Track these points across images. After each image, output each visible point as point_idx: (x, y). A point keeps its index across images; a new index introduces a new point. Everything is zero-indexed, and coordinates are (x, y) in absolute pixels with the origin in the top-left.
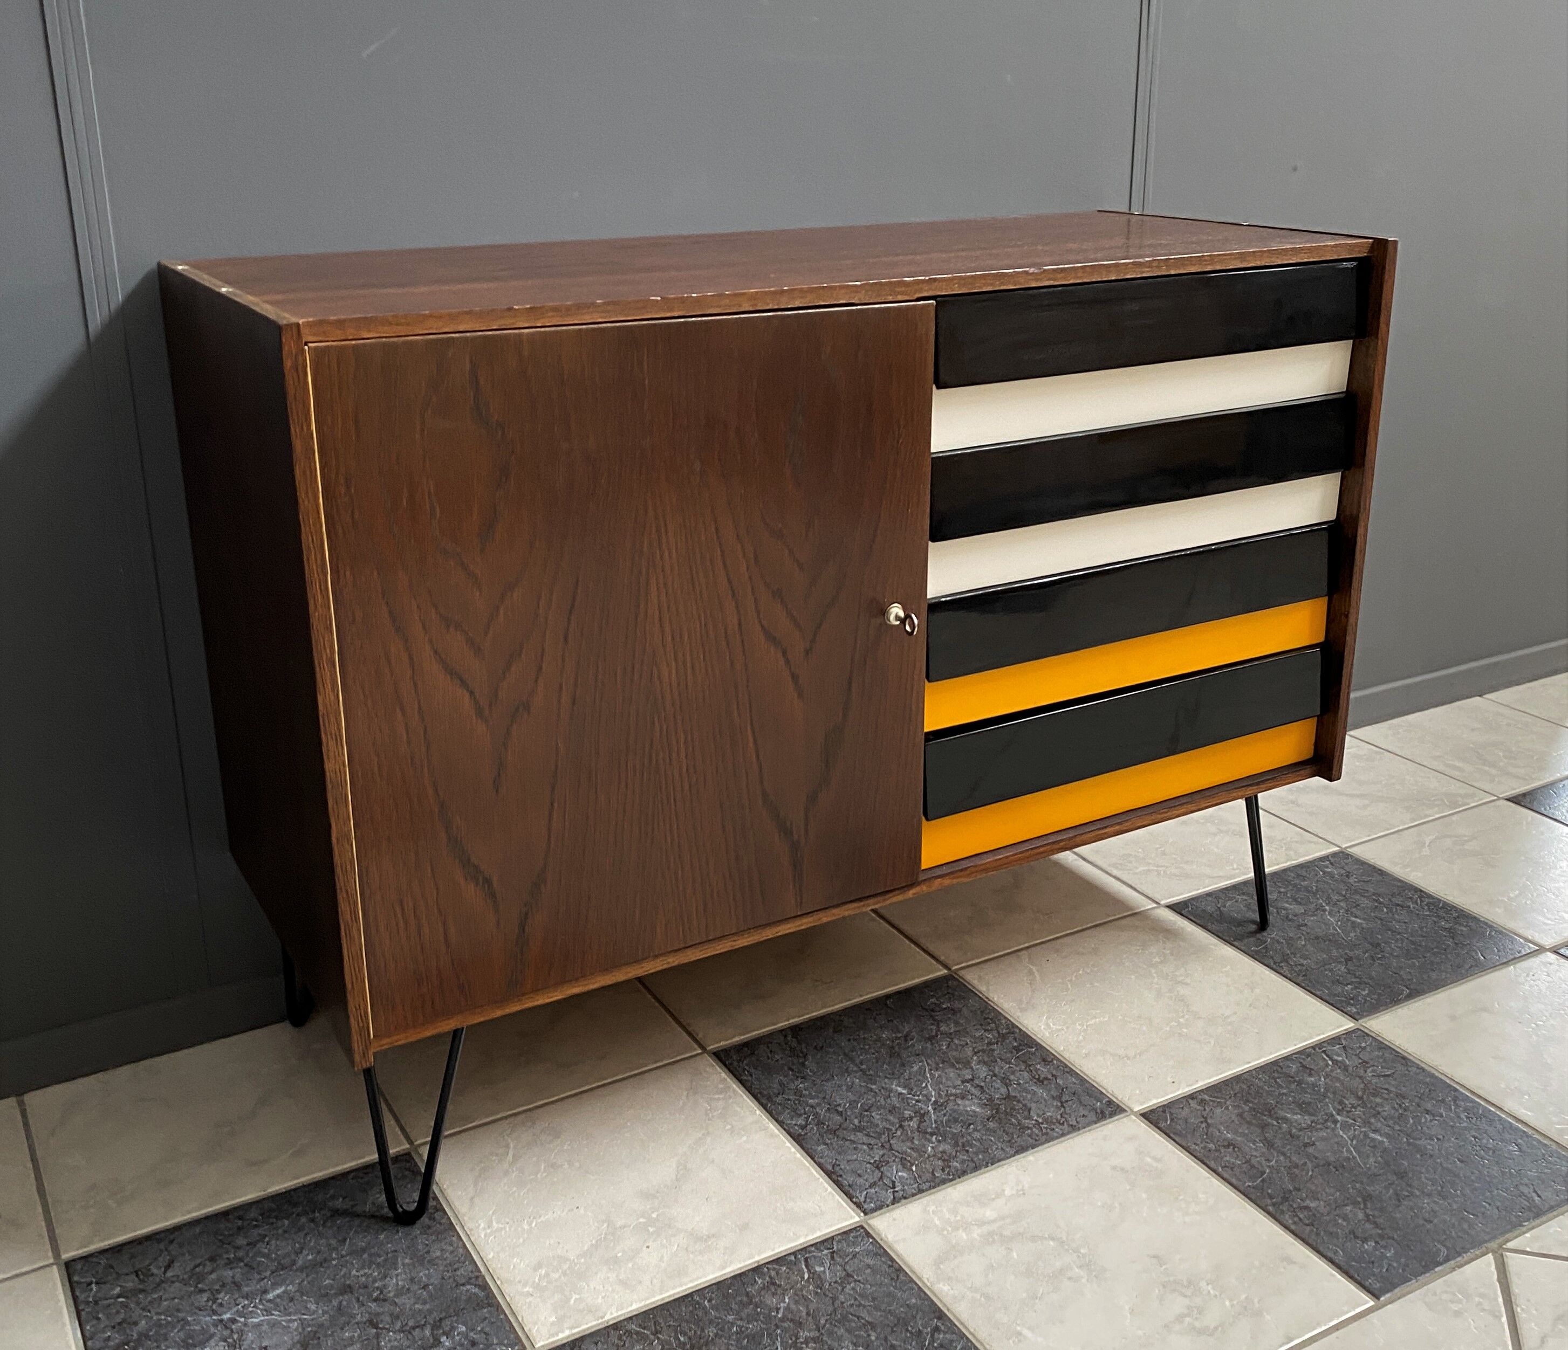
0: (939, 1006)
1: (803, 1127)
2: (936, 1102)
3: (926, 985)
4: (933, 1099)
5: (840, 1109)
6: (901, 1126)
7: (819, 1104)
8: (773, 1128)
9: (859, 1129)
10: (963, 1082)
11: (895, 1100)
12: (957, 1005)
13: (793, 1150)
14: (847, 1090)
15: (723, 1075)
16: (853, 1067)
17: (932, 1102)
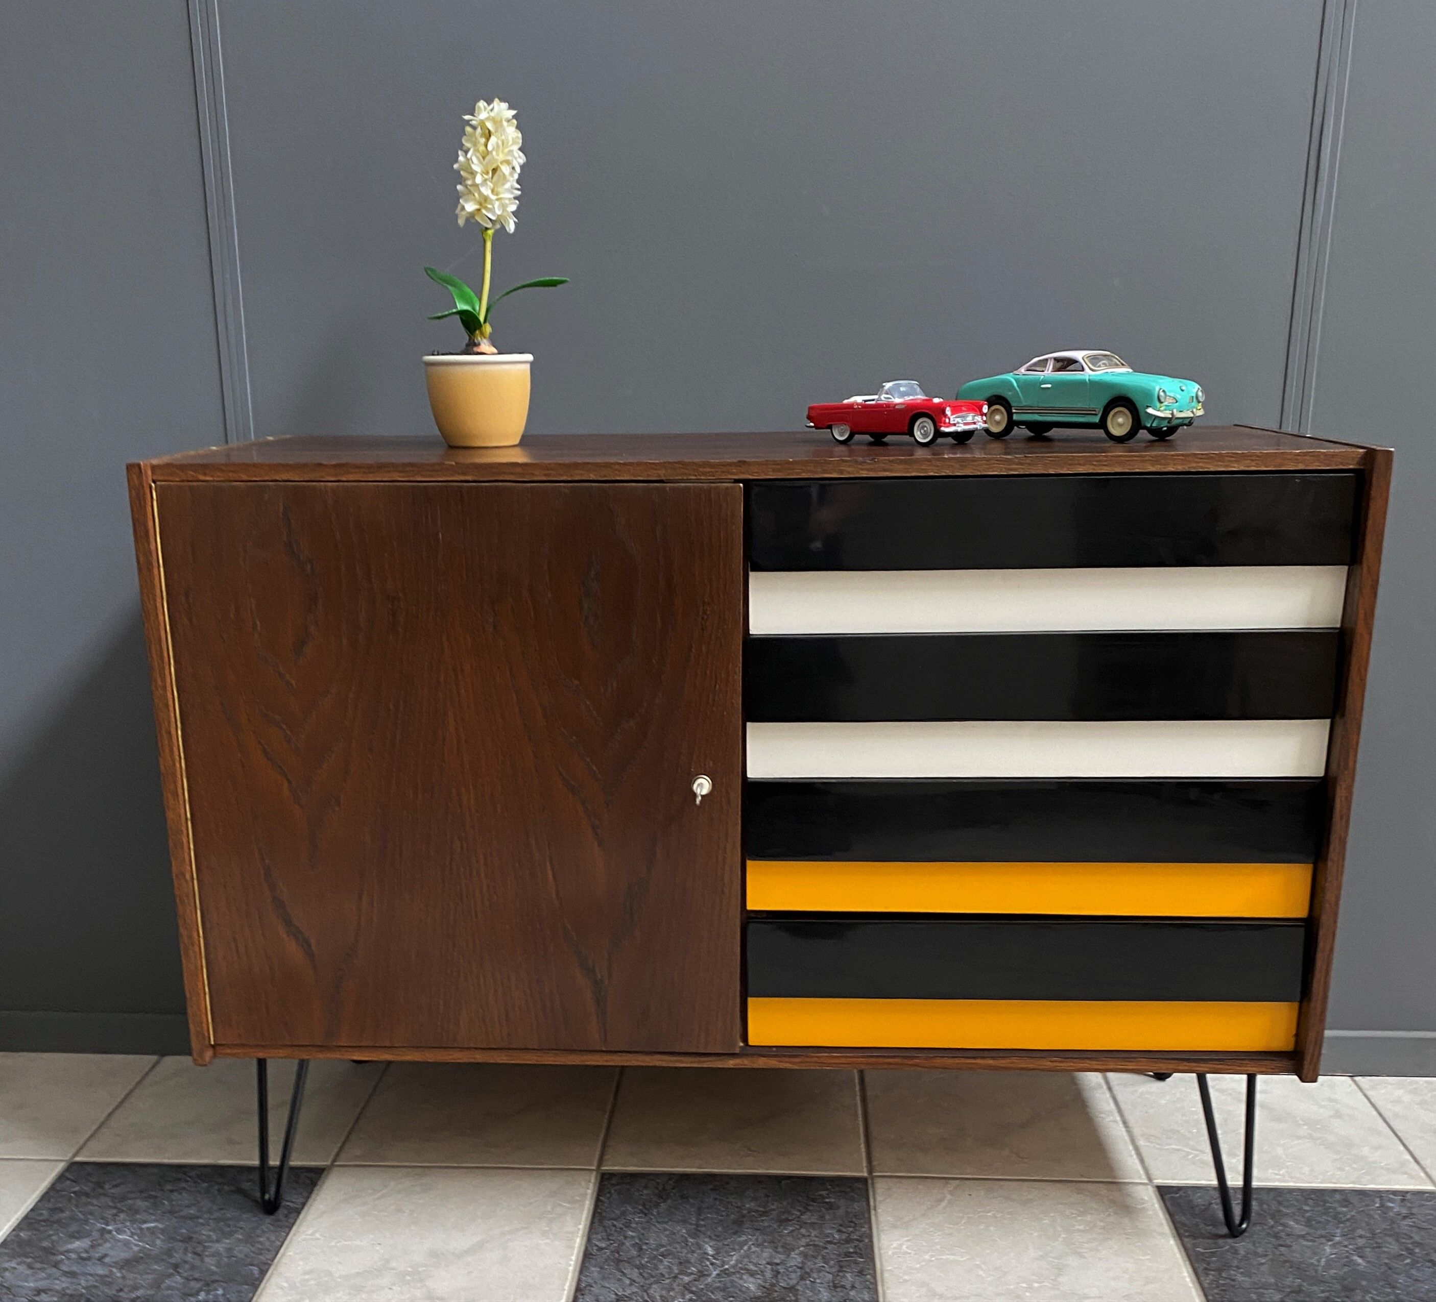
0: (824, 1197)
1: (600, 1249)
2: (727, 1269)
3: (833, 1180)
4: (727, 1267)
5: (644, 1247)
6: (676, 1277)
7: (632, 1237)
8: (578, 1242)
9: (641, 1267)
10: (768, 1263)
11: (693, 1258)
12: (842, 1202)
13: (572, 1263)
14: (667, 1236)
15: (589, 1192)
16: (693, 1220)
17: (722, 1269)
